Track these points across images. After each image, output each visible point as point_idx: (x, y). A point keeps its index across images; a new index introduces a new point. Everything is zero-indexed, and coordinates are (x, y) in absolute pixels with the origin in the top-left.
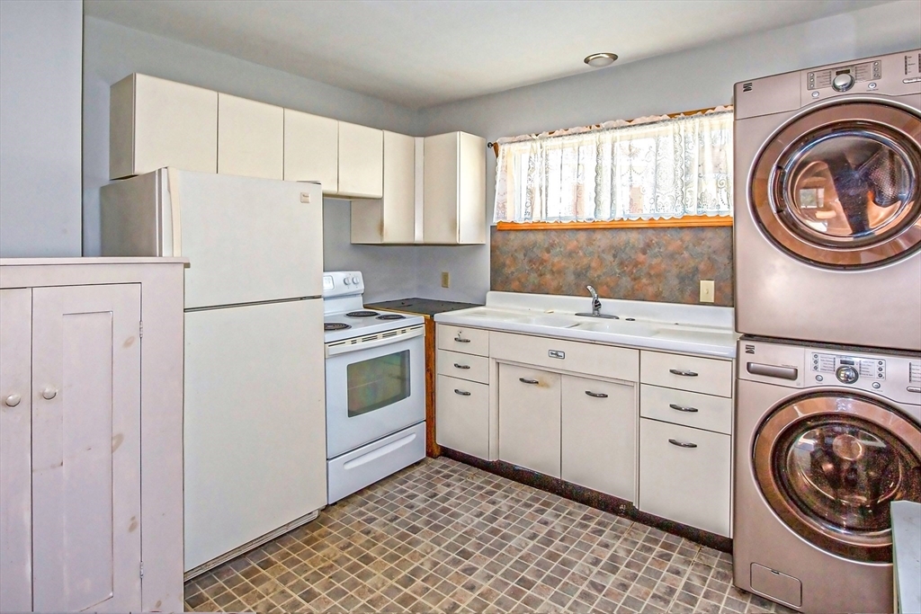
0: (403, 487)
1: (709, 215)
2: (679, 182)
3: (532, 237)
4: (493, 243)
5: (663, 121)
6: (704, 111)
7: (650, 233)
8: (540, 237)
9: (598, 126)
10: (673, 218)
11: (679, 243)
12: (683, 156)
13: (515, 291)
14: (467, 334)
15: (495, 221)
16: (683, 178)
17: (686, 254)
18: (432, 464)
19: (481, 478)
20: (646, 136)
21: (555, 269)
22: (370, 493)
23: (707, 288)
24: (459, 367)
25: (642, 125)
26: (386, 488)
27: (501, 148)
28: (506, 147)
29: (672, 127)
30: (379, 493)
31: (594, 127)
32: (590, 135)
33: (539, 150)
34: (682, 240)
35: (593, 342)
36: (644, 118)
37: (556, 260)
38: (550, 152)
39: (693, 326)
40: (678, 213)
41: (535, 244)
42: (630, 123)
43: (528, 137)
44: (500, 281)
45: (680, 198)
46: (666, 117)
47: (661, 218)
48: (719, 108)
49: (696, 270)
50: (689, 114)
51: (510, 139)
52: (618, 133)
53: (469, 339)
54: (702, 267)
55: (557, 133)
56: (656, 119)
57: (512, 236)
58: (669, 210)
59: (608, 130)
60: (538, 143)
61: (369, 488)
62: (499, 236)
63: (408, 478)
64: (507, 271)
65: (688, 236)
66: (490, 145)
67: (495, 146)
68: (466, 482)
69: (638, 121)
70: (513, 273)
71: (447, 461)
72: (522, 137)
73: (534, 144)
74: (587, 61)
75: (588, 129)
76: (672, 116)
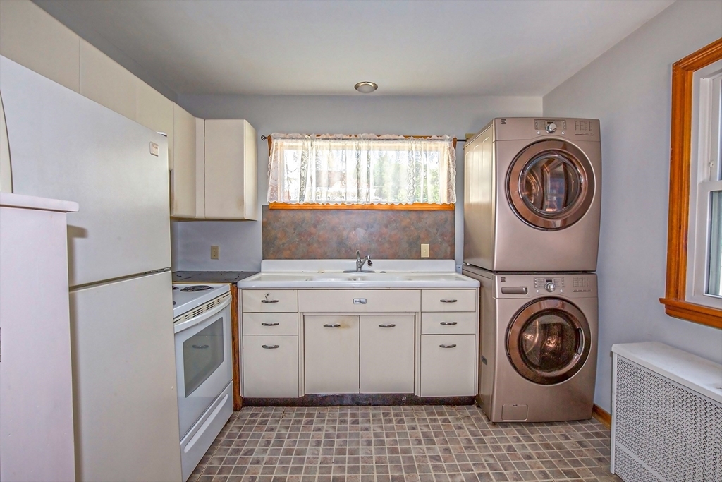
0: (233, 447)
1: (429, 203)
2: (411, 181)
3: (300, 215)
4: (265, 220)
5: (402, 139)
6: (425, 137)
7: (390, 213)
8: (308, 215)
9: (356, 136)
10: (407, 204)
11: (408, 220)
12: (414, 164)
13: (286, 259)
14: (274, 295)
15: (268, 201)
16: (414, 178)
17: (412, 228)
18: (241, 416)
19: (293, 413)
20: (390, 149)
21: (320, 240)
22: (205, 466)
23: (425, 249)
24: (266, 325)
25: (388, 140)
26: (216, 454)
27: (274, 142)
28: (279, 142)
29: (407, 144)
30: (214, 462)
31: (353, 136)
32: (351, 141)
33: (310, 148)
34: (410, 219)
35: (388, 289)
36: (388, 135)
37: (321, 233)
38: (320, 152)
39: (421, 272)
40: (410, 201)
41: (304, 220)
42: (378, 138)
43: (300, 136)
44: (272, 250)
45: (411, 191)
46: (401, 137)
47: (401, 204)
48: (433, 137)
49: (418, 238)
50: (417, 138)
51: (283, 135)
52: (372, 144)
53: (277, 300)
54: (422, 235)
55: (323, 136)
56: (397, 137)
57: (283, 214)
58: (405, 198)
59: (364, 139)
60: (309, 142)
61: (203, 461)
62: (271, 214)
63: (230, 436)
64: (278, 242)
65: (413, 215)
66: (264, 138)
67: (269, 139)
68: (283, 421)
69: (385, 137)
70: (283, 244)
71: (252, 410)
72: (294, 135)
73: (306, 143)
74: (356, 87)
75: (348, 137)
76: (407, 137)
